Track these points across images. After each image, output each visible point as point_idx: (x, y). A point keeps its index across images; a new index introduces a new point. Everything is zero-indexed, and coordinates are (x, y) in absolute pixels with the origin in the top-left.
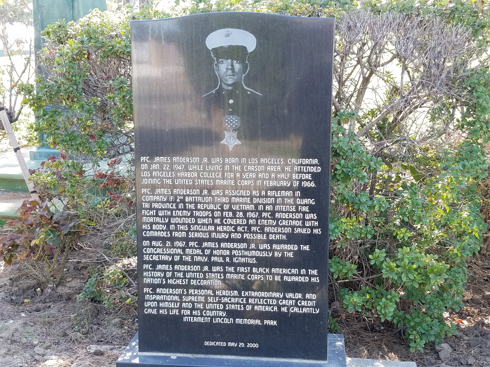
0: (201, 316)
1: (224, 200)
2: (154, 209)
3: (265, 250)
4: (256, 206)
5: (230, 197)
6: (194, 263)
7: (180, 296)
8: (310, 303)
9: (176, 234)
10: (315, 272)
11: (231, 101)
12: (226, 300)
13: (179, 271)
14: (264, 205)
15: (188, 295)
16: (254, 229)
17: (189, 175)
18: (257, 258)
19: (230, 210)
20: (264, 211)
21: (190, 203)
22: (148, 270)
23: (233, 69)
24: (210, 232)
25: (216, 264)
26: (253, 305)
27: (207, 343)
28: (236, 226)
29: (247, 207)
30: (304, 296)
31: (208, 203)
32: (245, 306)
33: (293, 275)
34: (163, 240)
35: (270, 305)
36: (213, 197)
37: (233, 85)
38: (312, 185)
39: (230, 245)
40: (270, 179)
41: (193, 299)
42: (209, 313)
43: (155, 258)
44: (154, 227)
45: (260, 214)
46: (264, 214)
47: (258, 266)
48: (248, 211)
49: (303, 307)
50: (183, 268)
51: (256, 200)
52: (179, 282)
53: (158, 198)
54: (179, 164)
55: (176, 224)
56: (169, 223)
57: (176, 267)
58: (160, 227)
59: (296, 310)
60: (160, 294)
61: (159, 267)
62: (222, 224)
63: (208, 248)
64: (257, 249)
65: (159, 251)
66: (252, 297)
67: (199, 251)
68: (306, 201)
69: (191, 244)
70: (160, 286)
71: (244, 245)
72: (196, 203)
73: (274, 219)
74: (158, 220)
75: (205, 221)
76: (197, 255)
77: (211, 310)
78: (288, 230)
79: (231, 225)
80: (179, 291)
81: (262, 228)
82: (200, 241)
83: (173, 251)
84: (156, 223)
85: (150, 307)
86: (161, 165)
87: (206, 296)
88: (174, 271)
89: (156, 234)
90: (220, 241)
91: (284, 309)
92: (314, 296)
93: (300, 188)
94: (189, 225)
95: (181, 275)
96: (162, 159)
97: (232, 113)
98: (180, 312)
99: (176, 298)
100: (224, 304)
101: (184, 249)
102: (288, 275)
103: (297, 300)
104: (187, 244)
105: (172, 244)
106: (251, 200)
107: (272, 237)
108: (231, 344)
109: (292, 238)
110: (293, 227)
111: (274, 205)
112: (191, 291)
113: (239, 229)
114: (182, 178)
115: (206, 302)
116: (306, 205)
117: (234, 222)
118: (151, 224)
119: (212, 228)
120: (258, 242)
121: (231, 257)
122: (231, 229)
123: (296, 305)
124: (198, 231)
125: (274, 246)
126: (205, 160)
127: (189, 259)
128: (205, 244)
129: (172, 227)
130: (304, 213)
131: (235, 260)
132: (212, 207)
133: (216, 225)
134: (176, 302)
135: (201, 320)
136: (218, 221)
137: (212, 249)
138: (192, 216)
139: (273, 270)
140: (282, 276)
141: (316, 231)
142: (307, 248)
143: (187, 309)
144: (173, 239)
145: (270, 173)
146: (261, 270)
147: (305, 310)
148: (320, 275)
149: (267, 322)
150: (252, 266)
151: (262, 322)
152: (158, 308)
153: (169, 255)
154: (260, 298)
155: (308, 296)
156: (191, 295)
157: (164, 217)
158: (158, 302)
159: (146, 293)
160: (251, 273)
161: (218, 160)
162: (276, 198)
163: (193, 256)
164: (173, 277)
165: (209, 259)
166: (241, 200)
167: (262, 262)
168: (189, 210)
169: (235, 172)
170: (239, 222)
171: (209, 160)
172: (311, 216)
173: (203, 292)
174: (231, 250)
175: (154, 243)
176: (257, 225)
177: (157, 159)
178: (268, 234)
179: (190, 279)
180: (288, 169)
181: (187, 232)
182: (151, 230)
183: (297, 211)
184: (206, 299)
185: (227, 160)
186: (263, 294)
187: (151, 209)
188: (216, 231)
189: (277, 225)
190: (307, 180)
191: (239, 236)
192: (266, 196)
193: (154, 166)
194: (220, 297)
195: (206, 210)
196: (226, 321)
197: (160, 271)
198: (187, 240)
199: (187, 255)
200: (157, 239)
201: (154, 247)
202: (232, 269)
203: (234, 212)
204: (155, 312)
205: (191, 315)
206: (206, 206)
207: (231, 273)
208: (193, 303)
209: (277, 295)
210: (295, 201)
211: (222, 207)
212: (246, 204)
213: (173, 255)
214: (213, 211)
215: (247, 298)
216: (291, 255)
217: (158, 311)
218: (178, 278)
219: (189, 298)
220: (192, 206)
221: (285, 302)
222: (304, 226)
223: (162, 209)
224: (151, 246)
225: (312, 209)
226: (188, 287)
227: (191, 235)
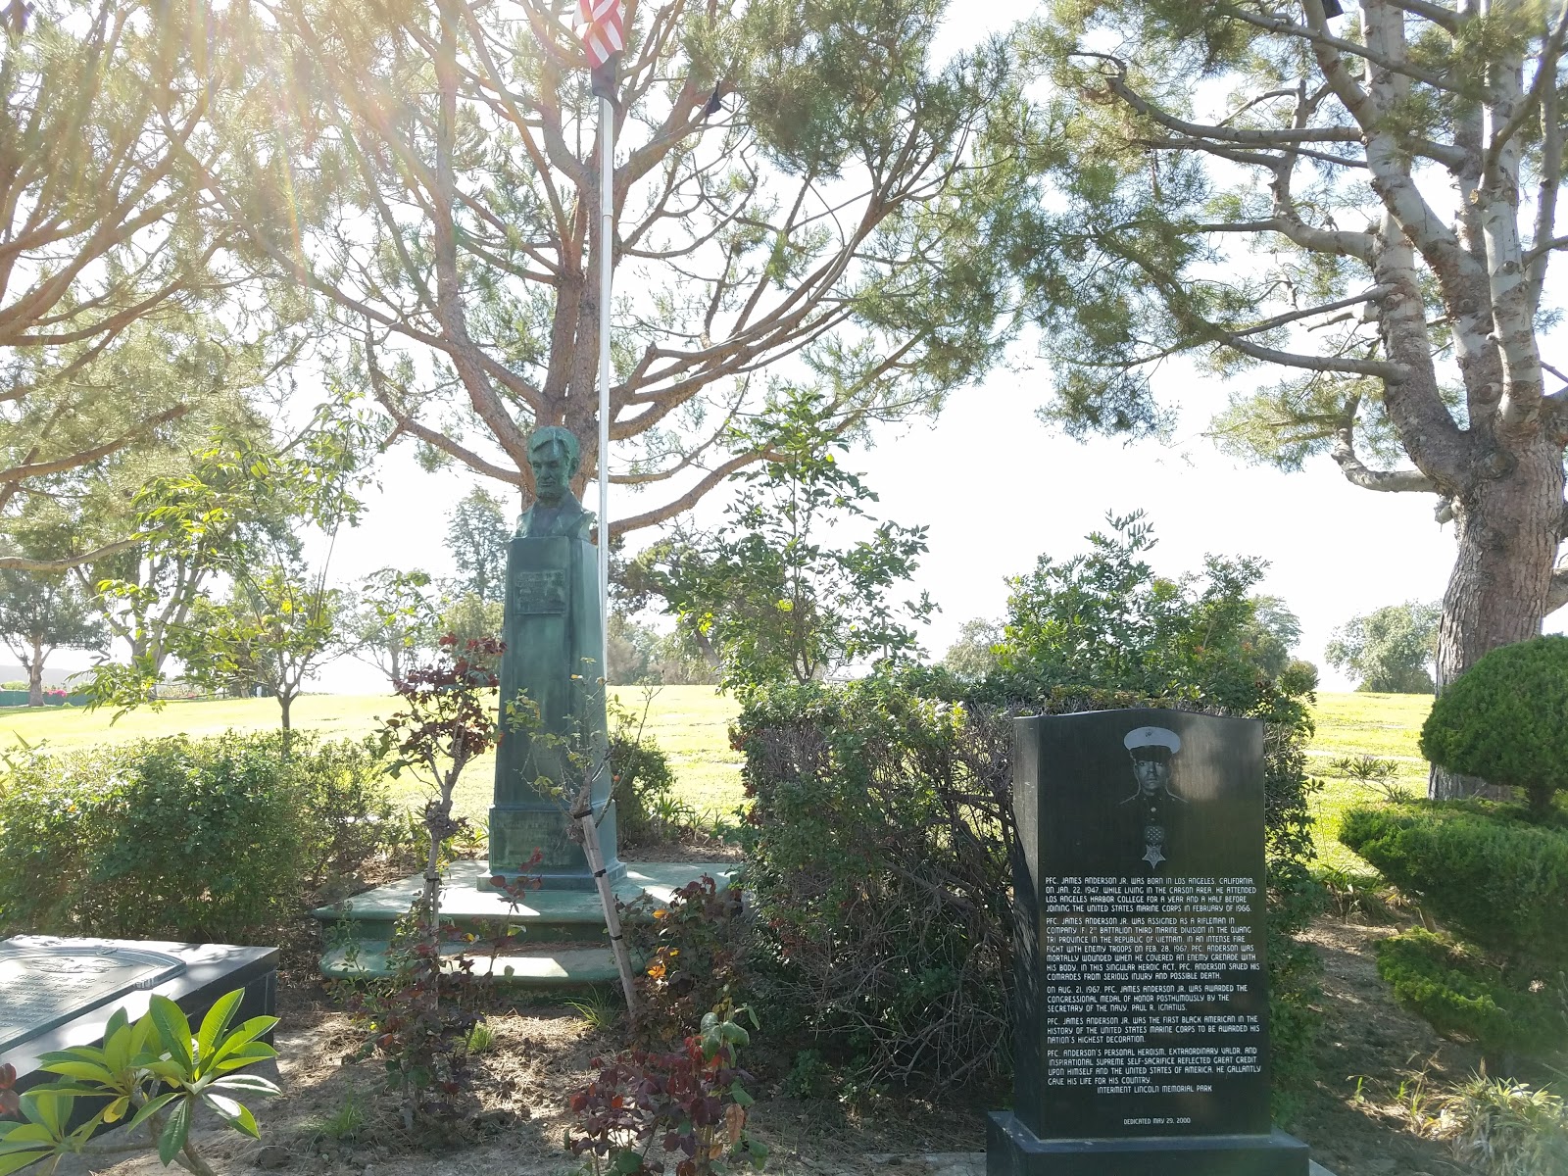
0: (1120, 1084)
1: (1145, 930)
2: (1062, 943)
3: (1196, 993)
4: (1185, 936)
5: (1154, 927)
6: (1109, 1014)
7: (1093, 1059)
8: (1251, 1060)
9: (1089, 977)
10: (1254, 1019)
11: (1153, 810)
12: (1150, 1061)
13: (1092, 1026)
14: (1194, 935)
15: (1104, 1057)
16: (1182, 966)
17: (1104, 899)
18: (1187, 1004)
19: (1154, 942)
20: (1194, 943)
21: (1106, 935)
22: (1053, 1026)
23: (1155, 772)
24: (1130, 973)
25: (1138, 1014)
26: (1183, 1066)
27: (1127, 1122)
28: (1161, 963)
29: (1175, 939)
30: (1242, 1050)
31: (1128, 935)
32: (1173, 1067)
33: (1229, 1024)
34: (1072, 984)
35: (1202, 1065)
36: (1133, 927)
37: (1156, 790)
38: (1247, 909)
39: (1154, 989)
40: (1199, 903)
41: (1110, 1062)
42: (1129, 1080)
43: (1062, 1009)
44: (1061, 968)
45: (1189, 948)
46: (1194, 948)
47: (1187, 1014)
48: (1175, 944)
49: (1242, 1065)
50: (1097, 1021)
51: (1184, 930)
52: (1092, 1040)
53: (1066, 930)
54: (1092, 886)
55: (1088, 963)
56: (1079, 964)
57: (1088, 1020)
58: (1069, 968)
59: (1234, 1069)
60: (1068, 1058)
61: (1067, 1021)
62: (1145, 962)
63: (1127, 994)
64: (1187, 992)
65: (1067, 999)
66: (1181, 1056)
67: (1116, 998)
68: (1241, 929)
69: (1107, 988)
70: (1068, 1046)
71: (1171, 988)
72: (1113, 935)
73: (1205, 952)
74: (1066, 958)
75: (1124, 958)
76: (1115, 1003)
77: (1131, 1076)
78: (1222, 966)
79: (1155, 962)
80: (1091, 1052)
81: (1192, 964)
82: (1118, 984)
83: (1083, 999)
84: (1063, 963)
85: (1055, 1076)
86: (1071, 886)
87: (1126, 1058)
88: (1085, 1025)
89: (1063, 977)
90: (1142, 983)
91: (1220, 1070)
92: (1254, 1051)
93: (1234, 913)
94: (1104, 963)
95: (1094, 1030)
96: (1073, 880)
97: (1154, 824)
98: (1093, 1081)
99: (1088, 1062)
100: (1148, 1067)
101: (1097, 995)
102: (1223, 1024)
103: (1234, 1056)
104: (1102, 989)
105: (1084, 989)
106: (1179, 930)
107: (1204, 976)
108: (1157, 1121)
109: (1228, 977)
110: (1227, 962)
111: (1206, 934)
112: (1107, 1052)
113: (1165, 966)
114: (1096, 904)
115: (1126, 1066)
116: (1241, 934)
117: (1158, 959)
118: (1058, 964)
119: (1132, 967)
120: (1187, 983)
121: (1156, 1003)
122: (1155, 967)
123: (1234, 1064)
124: (1115, 972)
125: (1207, 988)
126: (1124, 881)
127: (1104, 1008)
128: (1124, 989)
129: (1084, 967)
130: (1239, 944)
131: (1160, 1007)
132: (1132, 939)
133: (1137, 963)
134: (1089, 1067)
135: (1119, 1090)
136: (1139, 958)
137: (1132, 995)
138: (1108, 952)
139: (1206, 1019)
140: (1217, 1025)
141: (1253, 967)
142: (1243, 988)
143: (1101, 1076)
144: (1084, 983)
145: (1200, 895)
146: (1191, 1019)
147: (1244, 1069)
148: (1259, 1023)
149: (1199, 1088)
150: (1180, 1014)
151: (1194, 1088)
152: (1066, 1077)
153: (1079, 1004)
154: (1190, 1056)
155: (1247, 1050)
156: (1107, 1057)
157: (1073, 954)
158: (1066, 1068)
159: (1051, 1057)
160: (1180, 1023)
161: (1138, 880)
162: (1208, 926)
163: (1108, 1005)
164: (1084, 1034)
165: (1129, 1008)
166: (1166, 930)
167: (1192, 1009)
168: (1103, 944)
169: (1159, 896)
170: (1165, 958)
171: (1129, 881)
172: (1248, 947)
173: (1122, 1052)
174: (1155, 994)
175: (1061, 989)
176: (1186, 962)
177: (1065, 880)
178: (1199, 972)
179: (1105, 1036)
180: (1219, 890)
181: (1102, 973)
182: (1058, 971)
183: (1232, 943)
184: (1126, 1061)
185: (1149, 881)
186: (1194, 1051)
187: (1058, 944)
188: (1137, 971)
189: (1210, 961)
190: (1241, 904)
191: (1164, 976)
192: (1196, 925)
193: (1062, 889)
194: (1143, 1058)
195: (1124, 944)
196: (1151, 1090)
197: (1068, 1026)
198: (1101, 983)
199: (1102, 1004)
200: (1064, 983)
201: (1061, 994)
202: (1156, 1020)
203: (1159, 946)
204: (1061, 1082)
205: (1107, 1084)
206: (1124, 939)
207: (1156, 1025)
208: (1109, 1067)
209: (1211, 1051)
210: (1229, 930)
211: (1144, 939)
212: (1172, 934)
213: (1084, 1005)
214: (1133, 945)
215: (1176, 1057)
216: (1226, 998)
217: (1065, 1082)
218: (1092, 1035)
219: (1105, 1061)
220: (1108, 940)
221: (1220, 1060)
222: (1240, 961)
223: (1072, 944)
224: (1057, 994)
225: (1249, 939)
226: (1104, 1046)
227: (1107, 977)
